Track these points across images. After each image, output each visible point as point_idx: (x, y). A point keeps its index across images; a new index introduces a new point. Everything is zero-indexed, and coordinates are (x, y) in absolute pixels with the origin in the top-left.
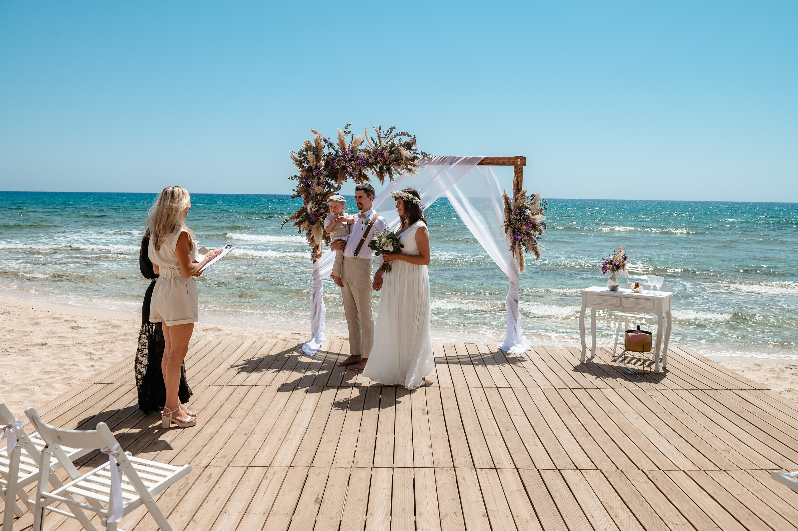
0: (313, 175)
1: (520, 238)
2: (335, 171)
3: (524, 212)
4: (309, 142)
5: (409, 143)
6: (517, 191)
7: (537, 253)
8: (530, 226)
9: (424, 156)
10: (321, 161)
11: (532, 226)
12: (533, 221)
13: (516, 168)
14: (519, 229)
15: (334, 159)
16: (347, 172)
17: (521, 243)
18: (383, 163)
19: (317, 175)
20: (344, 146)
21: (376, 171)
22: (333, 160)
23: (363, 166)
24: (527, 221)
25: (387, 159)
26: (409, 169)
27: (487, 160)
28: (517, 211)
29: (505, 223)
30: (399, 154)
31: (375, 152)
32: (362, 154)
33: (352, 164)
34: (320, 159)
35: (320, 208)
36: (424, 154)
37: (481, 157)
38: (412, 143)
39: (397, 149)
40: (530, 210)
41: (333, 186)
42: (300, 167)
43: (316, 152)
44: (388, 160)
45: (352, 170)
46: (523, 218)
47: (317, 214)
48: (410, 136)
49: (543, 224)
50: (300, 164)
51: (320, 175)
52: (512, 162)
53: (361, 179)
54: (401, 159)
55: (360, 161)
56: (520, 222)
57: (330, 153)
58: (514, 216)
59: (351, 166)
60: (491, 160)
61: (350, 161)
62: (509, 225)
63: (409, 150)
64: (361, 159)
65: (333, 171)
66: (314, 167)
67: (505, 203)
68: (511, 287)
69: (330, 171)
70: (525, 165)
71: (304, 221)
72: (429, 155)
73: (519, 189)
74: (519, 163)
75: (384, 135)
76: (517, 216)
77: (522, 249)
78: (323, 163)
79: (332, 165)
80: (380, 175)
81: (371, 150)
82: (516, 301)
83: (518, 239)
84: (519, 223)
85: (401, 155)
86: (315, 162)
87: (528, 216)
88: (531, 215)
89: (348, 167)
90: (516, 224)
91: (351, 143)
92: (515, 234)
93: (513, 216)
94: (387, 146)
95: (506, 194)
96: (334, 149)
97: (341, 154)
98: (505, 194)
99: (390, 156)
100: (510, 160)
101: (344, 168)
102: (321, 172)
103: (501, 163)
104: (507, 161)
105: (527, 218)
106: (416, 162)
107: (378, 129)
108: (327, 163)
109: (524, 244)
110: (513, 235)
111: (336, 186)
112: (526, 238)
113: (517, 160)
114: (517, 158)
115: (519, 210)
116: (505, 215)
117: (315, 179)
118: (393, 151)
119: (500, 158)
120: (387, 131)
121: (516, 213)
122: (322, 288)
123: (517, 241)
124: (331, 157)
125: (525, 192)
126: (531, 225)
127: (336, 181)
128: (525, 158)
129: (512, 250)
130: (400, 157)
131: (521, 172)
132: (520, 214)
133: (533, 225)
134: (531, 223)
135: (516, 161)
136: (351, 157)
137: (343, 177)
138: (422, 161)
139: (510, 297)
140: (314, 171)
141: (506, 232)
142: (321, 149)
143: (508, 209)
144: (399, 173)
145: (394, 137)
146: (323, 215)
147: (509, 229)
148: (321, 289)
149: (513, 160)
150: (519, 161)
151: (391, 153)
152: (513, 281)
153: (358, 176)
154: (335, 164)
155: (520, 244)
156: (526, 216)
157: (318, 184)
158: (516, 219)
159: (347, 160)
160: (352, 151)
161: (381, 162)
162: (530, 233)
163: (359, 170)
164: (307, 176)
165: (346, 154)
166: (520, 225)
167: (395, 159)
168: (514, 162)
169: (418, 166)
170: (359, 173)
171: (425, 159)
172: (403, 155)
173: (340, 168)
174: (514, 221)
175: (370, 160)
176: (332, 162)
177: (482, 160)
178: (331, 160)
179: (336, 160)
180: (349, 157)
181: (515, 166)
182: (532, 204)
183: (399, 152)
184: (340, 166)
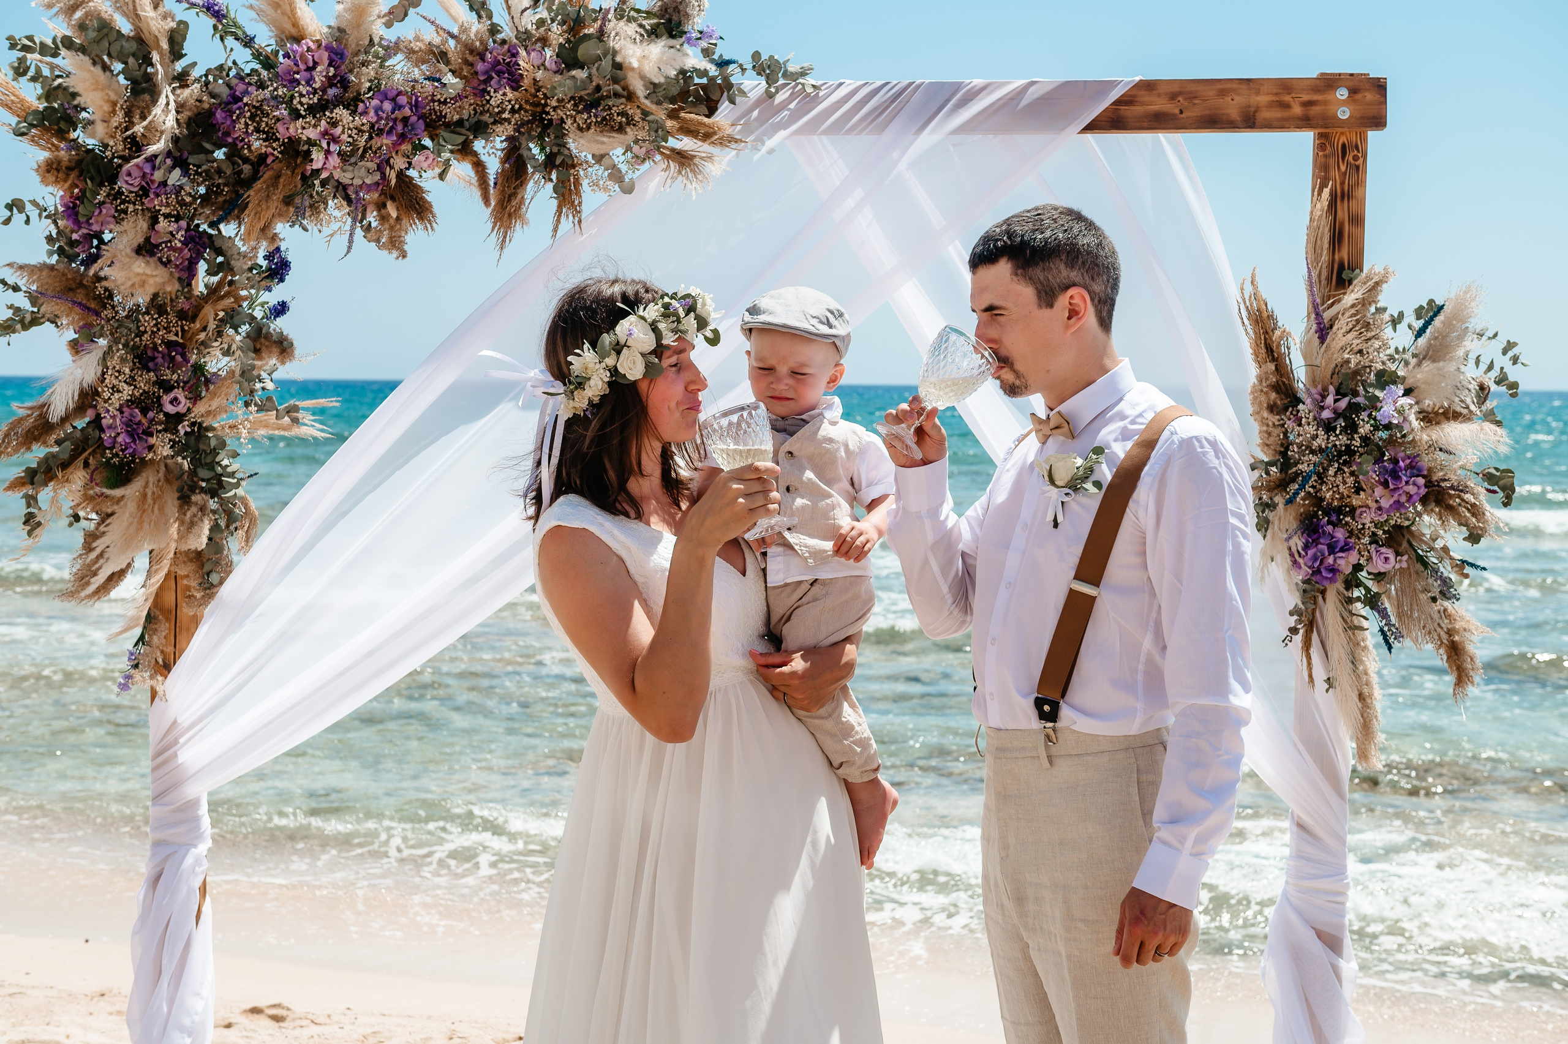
0: (115, 194)
1: (1345, 563)
2: (247, 168)
3: (1374, 403)
6: (1329, 279)
7: (1455, 652)
8: (1411, 489)
9: (771, 81)
10: (157, 111)
11: (1423, 491)
12: (1426, 462)
13: (1323, 142)
14: (1341, 512)
15: (236, 99)
16: (310, 175)
17: (1356, 593)
18: (524, 124)
19: (144, 192)
20: (295, 25)
21: (479, 166)
22: (228, 103)
23: (408, 138)
24: (1395, 461)
25: (547, 97)
26: (679, 154)
27: (1144, 96)
28: (1330, 400)
29: (1256, 474)
30: (606, 64)
31: (474, 52)
32: (398, 62)
33: (334, 124)
34: (154, 102)
35: (167, 387)
36: (769, 69)
37: (1112, 84)
39: (601, 34)
40: (1408, 392)
43: (131, 60)
44: (551, 103)
45: (334, 160)
46: (1365, 440)
47: (139, 423)
49: (1489, 478)
51: (157, 195)
52: (1297, 110)
54: (617, 95)
55: (378, 109)
56: (1345, 463)
57: (221, 68)
58: (1311, 430)
59: (333, 140)
60: (1173, 97)
61: (321, 109)
62: (1281, 485)
63: (672, 36)
64: (385, 97)
65: (238, 174)
66: (117, 145)
67: (1256, 354)
68: (1299, 855)
69: (219, 171)
70: (1379, 122)
71: (65, 465)
72: (803, 74)
73: (1341, 267)
74: (1344, 113)
76: (1328, 427)
77: (1362, 629)
78: (160, 117)
79: (227, 134)
80: (503, 192)
81: (452, 43)
82: (1332, 943)
83: (1333, 570)
84: (1339, 469)
85: (618, 66)
86: (119, 117)
87: (1399, 427)
88: (1415, 424)
89: (310, 143)
90: (1321, 477)
92: (1316, 542)
93: (1305, 432)
94: (541, 23)
95: (1265, 293)
96: (248, 42)
98: (1256, 295)
99: (558, 78)
100: (1287, 98)
101: (297, 151)
102: (158, 176)
103: (1234, 114)
104: (1271, 105)
105: (1391, 441)
106: (724, 113)
108: (198, 124)
109: (1372, 601)
110: (1306, 547)
112: (1386, 561)
113: (1329, 97)
114: (1329, 82)
115: (1340, 393)
116: (1255, 427)
117: (131, 218)
119: (1224, 87)
121: (1326, 414)
122: (203, 847)
123: (1332, 580)
124: (225, 89)
125: (1377, 284)
126: (1416, 487)
127: (252, 230)
128: (1380, 86)
129: (1298, 638)
130: (615, 80)
131: (1357, 170)
132: (1349, 418)
133: (1429, 484)
134: (1414, 469)
135: (1325, 103)
137: (294, 205)
139: (1294, 919)
140: (125, 169)
141: (1263, 525)
142: (159, 42)
143: (1274, 388)
144: (616, 176)
146: (183, 428)
147: (1281, 506)
148: (194, 852)
149: (1306, 97)
150: (1344, 103)
151: (569, 59)
152: (1307, 819)
154: (240, 126)
155: (1350, 601)
156: (1388, 427)
157: (147, 249)
158: (1321, 450)
159: (304, 100)
160: (336, 54)
161: (506, 115)
162: (1411, 533)
163: (372, 166)
164: (77, 198)
165: (302, 67)
166: (1350, 480)
167: (588, 95)
168: (1316, 110)
169: (731, 139)
170: (377, 177)
171: (780, 98)
172: (633, 69)
173: (274, 149)
174: (1314, 458)
175: (445, 103)
176: (223, 115)
177: (1118, 102)
178: (220, 104)
179: (246, 104)
180: (317, 85)
181: (1317, 131)
182: (1422, 358)
183: (608, 52)
184: (274, 138)
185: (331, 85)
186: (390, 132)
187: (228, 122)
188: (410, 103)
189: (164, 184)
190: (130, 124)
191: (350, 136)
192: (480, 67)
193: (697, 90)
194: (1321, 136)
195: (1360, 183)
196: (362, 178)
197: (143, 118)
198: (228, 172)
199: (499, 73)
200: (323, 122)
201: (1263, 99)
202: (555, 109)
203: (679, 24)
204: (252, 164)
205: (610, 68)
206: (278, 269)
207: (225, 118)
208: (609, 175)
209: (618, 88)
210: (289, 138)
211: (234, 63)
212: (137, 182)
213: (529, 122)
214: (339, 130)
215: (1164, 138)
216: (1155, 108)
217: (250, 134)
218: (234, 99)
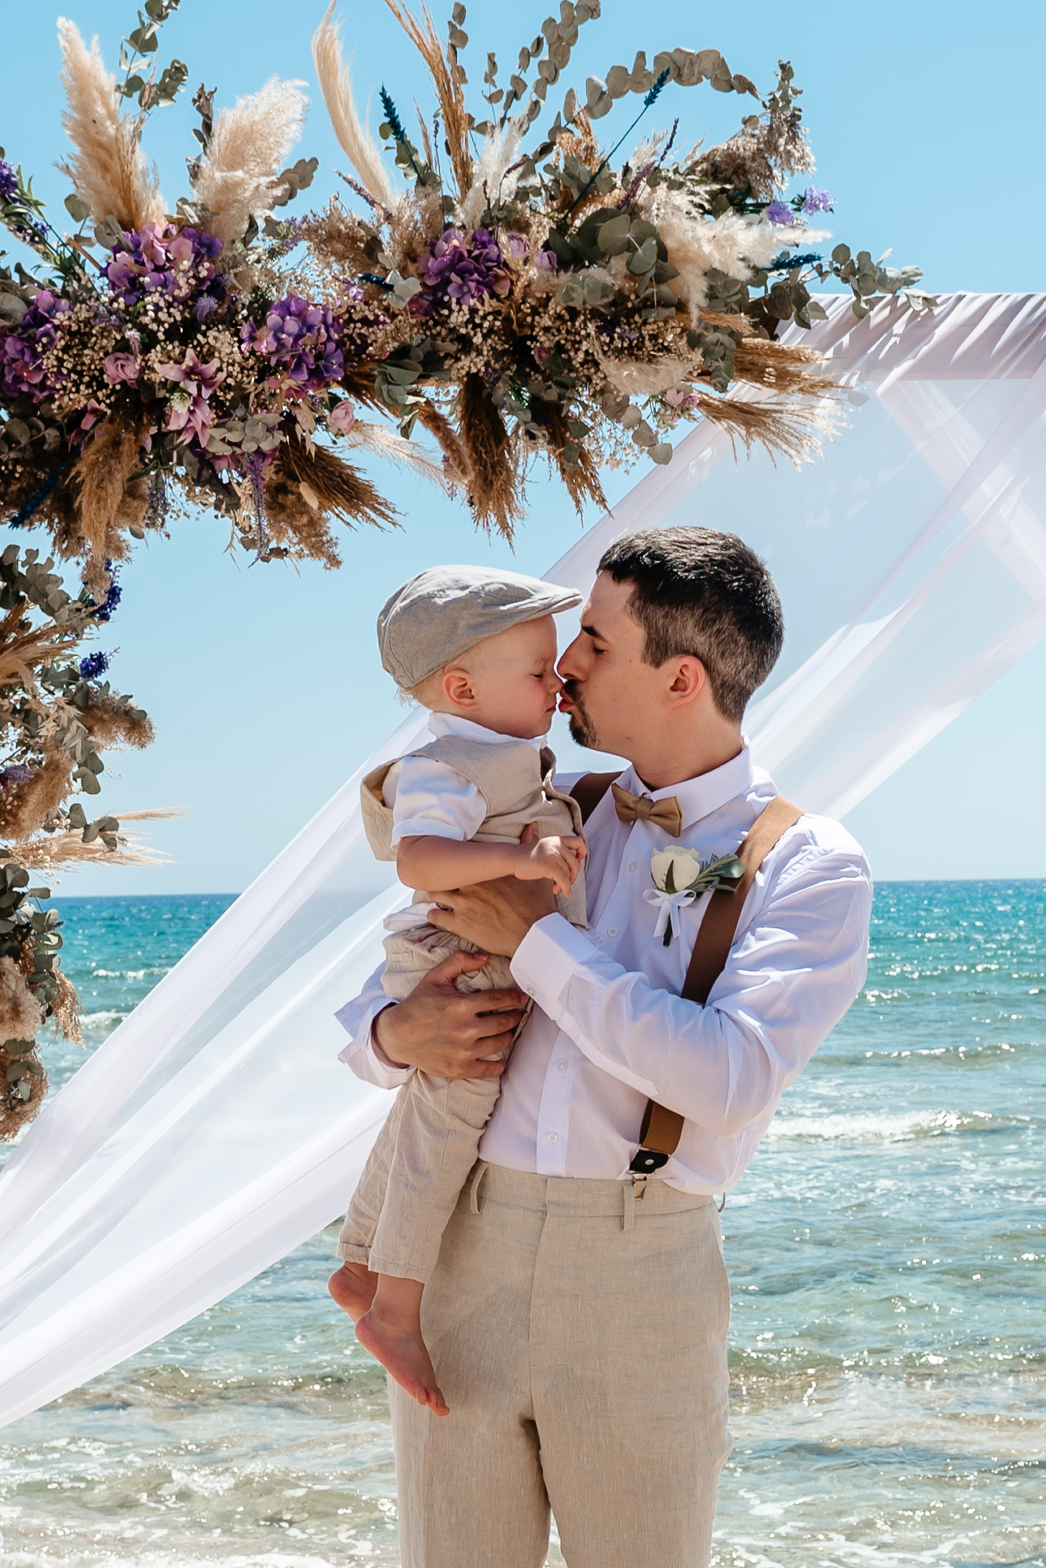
2: (51, 434)
5: (731, 156)
9: (863, 292)
16: (161, 442)
18: (498, 355)
20: (126, 201)
21: (436, 427)
22: (26, 327)
23: (319, 377)
25: (535, 312)
26: (732, 405)
30: (646, 253)
32: (303, 262)
33: (206, 356)
36: (860, 273)
39: (629, 209)
44: (548, 322)
45: (205, 414)
48: (743, 83)
53: (303, 507)
55: (279, 330)
59: (205, 381)
61: (187, 331)
63: (741, 209)
64: (287, 313)
65: (38, 443)
72: (908, 280)
75: (493, 98)
80: (478, 461)
91: (195, 172)
94: (526, 197)
97: (104, 273)
99: (565, 277)
101: (138, 402)
106: (791, 340)
107: (444, 40)
118: (590, 229)
120: (526, 56)
127: (65, 536)
130: (660, 278)
136: (196, 294)
137: (131, 491)
138: (844, 340)
144: (643, 438)
145: (589, 109)
153: (269, 473)
154: (49, 362)
159: (163, 316)
160: (202, 244)
161: (478, 340)
163: (274, 418)
165: (149, 266)
167: (604, 306)
169: (818, 381)
170: (281, 437)
172: (687, 260)
173: (99, 402)
175: (376, 322)
176: (19, 346)
178: (12, 329)
179: (56, 328)
180: (184, 292)
183: (650, 232)
184: (102, 385)
185: (200, 293)
186: (298, 368)
187: (27, 358)
188: (324, 322)
191: (230, 375)
192: (432, 264)
193: (757, 303)
196: (257, 440)
198: (24, 441)
199: (460, 275)
200: (190, 352)
202: (546, 330)
203: (749, 191)
204: (59, 428)
205: (654, 259)
207: (22, 352)
208: (636, 437)
209: (665, 290)
210: (123, 383)
211: (19, 269)
213: (505, 352)
214: (215, 364)
217: (59, 375)
218: (37, 318)
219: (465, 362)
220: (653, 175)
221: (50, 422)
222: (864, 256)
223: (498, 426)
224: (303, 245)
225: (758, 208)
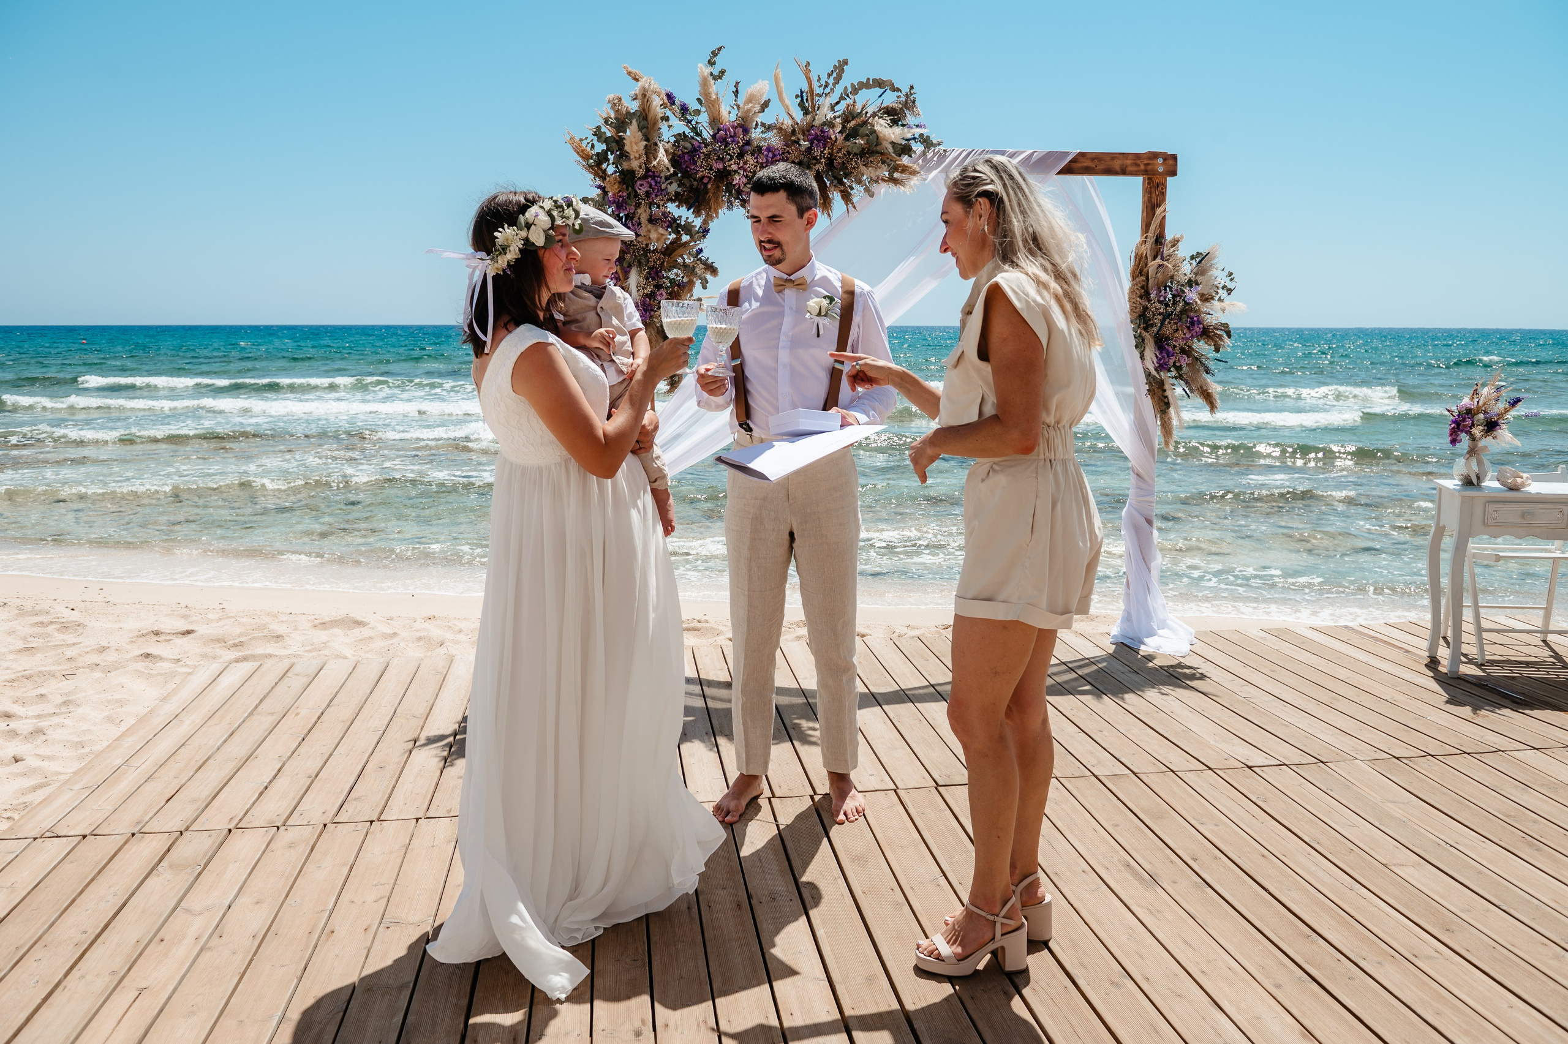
0: (636, 195)
1: (1171, 361)
2: (695, 183)
3: (1183, 294)
4: (620, 100)
5: (896, 107)
7: (1210, 401)
8: (1196, 330)
9: (926, 147)
10: (660, 155)
11: (1200, 330)
12: (1202, 318)
13: (1149, 182)
14: (1170, 340)
16: (730, 187)
17: (1169, 374)
18: (825, 164)
19: (648, 194)
20: (714, 115)
22: (691, 152)
24: (1192, 318)
25: (838, 152)
26: (893, 179)
27: (1081, 160)
28: (1163, 292)
29: (1132, 324)
30: (872, 137)
32: (771, 136)
33: (745, 163)
34: (657, 150)
35: (658, 287)
36: (926, 142)
37: (1067, 154)
38: (902, 109)
39: (866, 124)
41: (688, 228)
42: (596, 174)
44: (840, 155)
45: (744, 180)
46: (1179, 309)
47: (650, 305)
48: (898, 90)
50: (596, 164)
51: (656, 196)
52: (1142, 167)
54: (877, 152)
55: (767, 156)
56: (1172, 319)
57: (680, 135)
58: (1158, 305)
59: (745, 170)
60: (1093, 159)
61: (741, 156)
62: (1144, 329)
63: (898, 124)
64: (769, 151)
65: (691, 185)
66: (641, 172)
69: (682, 184)
70: (1174, 173)
72: (939, 144)
74: (1161, 169)
76: (1164, 304)
78: (662, 158)
81: (797, 126)
82: (1150, 523)
83: (1168, 365)
84: (1170, 323)
85: (878, 137)
86: (644, 158)
87: (1193, 304)
88: (1199, 302)
89: (736, 172)
90: (1163, 324)
91: (735, 105)
92: (1161, 351)
93: (1156, 305)
94: (833, 117)
99: (848, 143)
100: (1138, 162)
101: (724, 175)
103: (1117, 168)
104: (1132, 165)
105: (1190, 310)
108: (675, 161)
109: (1180, 377)
111: (698, 222)
112: (1184, 361)
113: (1155, 162)
114: (1154, 156)
115: (1169, 289)
117: (642, 206)
118: (855, 128)
119: (1113, 156)
121: (1162, 299)
123: (1165, 368)
124: (688, 145)
126: (1198, 329)
127: (697, 213)
128: (1174, 157)
130: (876, 145)
131: (1163, 194)
132: (1173, 299)
133: (1204, 328)
134: (1199, 322)
135: (1154, 164)
136: (743, 145)
138: (920, 161)
140: (639, 183)
141: (1140, 344)
142: (655, 123)
143: (1142, 287)
144: (867, 190)
147: (1146, 338)
149: (1146, 162)
150: (1160, 165)
151: (850, 134)
154: (699, 163)
156: (1189, 304)
157: (652, 221)
158: (1160, 314)
161: (823, 160)
162: (1193, 349)
164: (620, 197)
165: (729, 136)
166: (1174, 327)
168: (1150, 167)
169: (914, 173)
171: (930, 155)
172: (883, 139)
173: (710, 174)
174: (1160, 317)
177: (1070, 162)
179: (702, 153)
181: (1146, 177)
182: (1196, 274)
183: (873, 132)
184: (711, 169)
187: (691, 161)
188: (779, 154)
189: (662, 190)
190: (648, 161)
192: (810, 137)
194: (1149, 179)
195: (1164, 200)
197: (655, 159)
199: (817, 140)
201: (1129, 162)
203: (900, 119)
204: (698, 182)
205: (875, 138)
206: (705, 231)
208: (864, 189)
209: (878, 148)
210: (718, 169)
212: (645, 190)
214: (748, 166)
215: (1086, 178)
216: (1085, 164)
217: (701, 167)
218: (695, 150)
219: (817, 167)
220: (874, 115)
221: (695, 180)
222: (928, 137)
223: (826, 183)
224: (775, 131)
225: (903, 125)
